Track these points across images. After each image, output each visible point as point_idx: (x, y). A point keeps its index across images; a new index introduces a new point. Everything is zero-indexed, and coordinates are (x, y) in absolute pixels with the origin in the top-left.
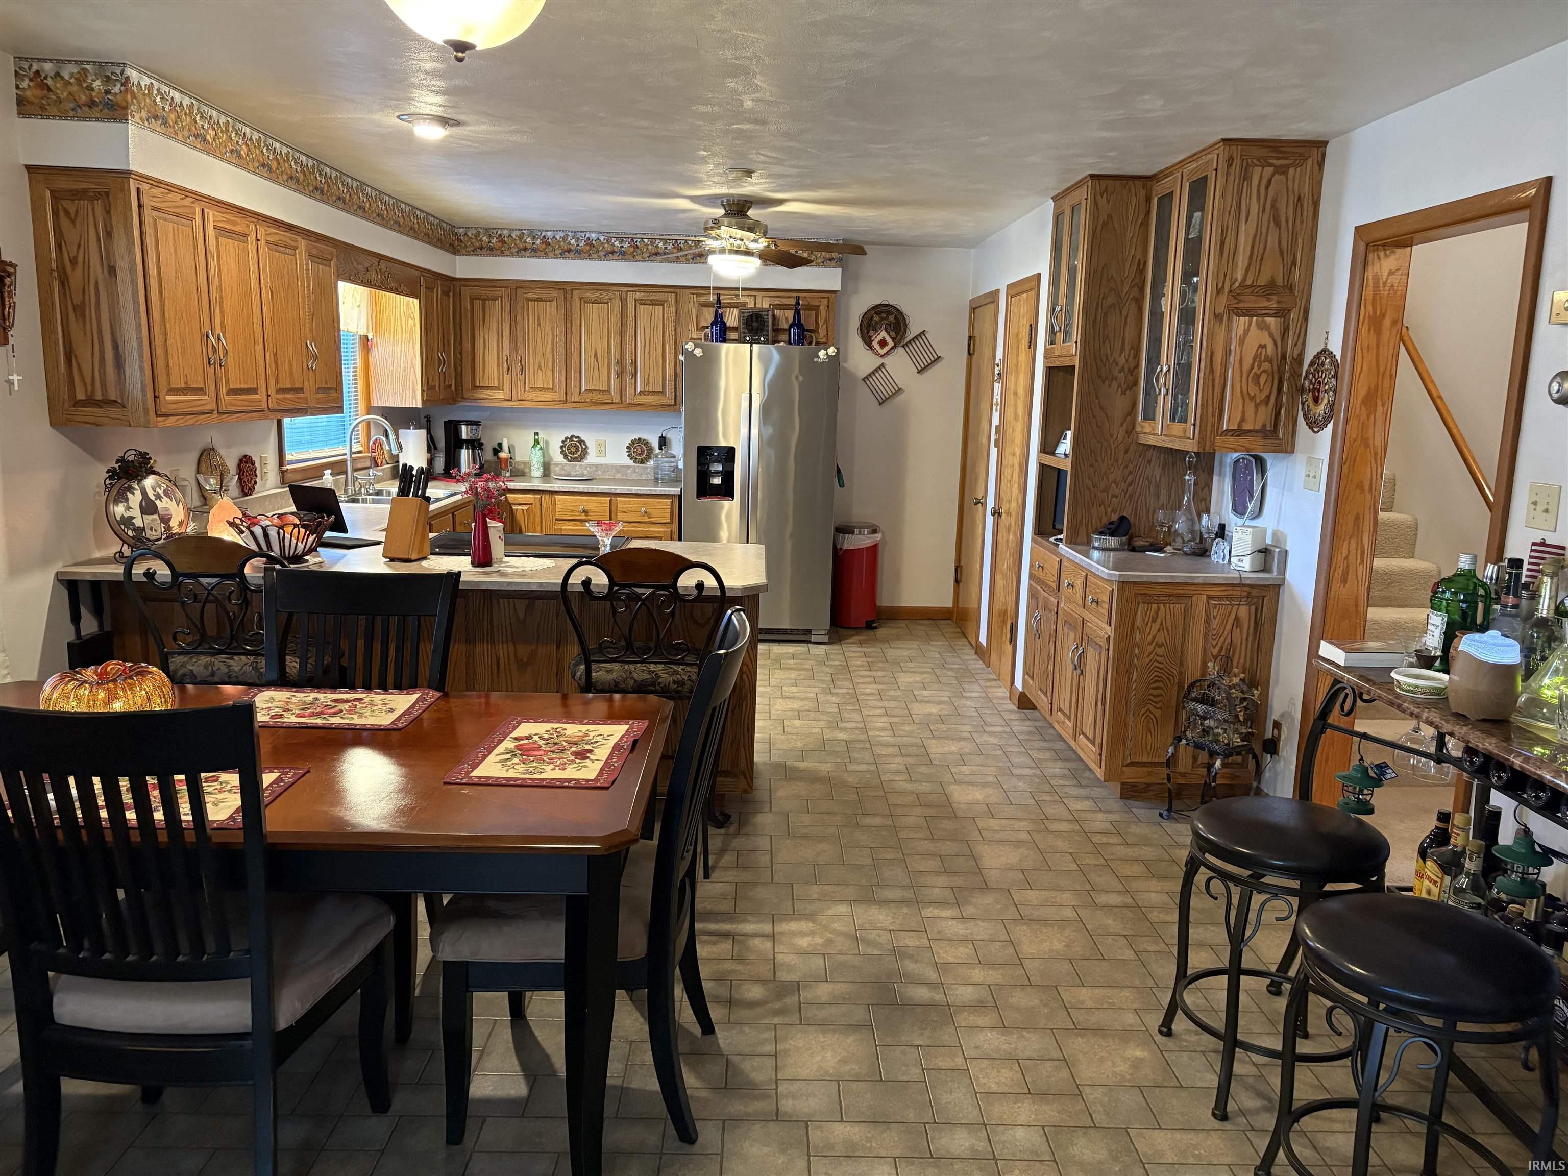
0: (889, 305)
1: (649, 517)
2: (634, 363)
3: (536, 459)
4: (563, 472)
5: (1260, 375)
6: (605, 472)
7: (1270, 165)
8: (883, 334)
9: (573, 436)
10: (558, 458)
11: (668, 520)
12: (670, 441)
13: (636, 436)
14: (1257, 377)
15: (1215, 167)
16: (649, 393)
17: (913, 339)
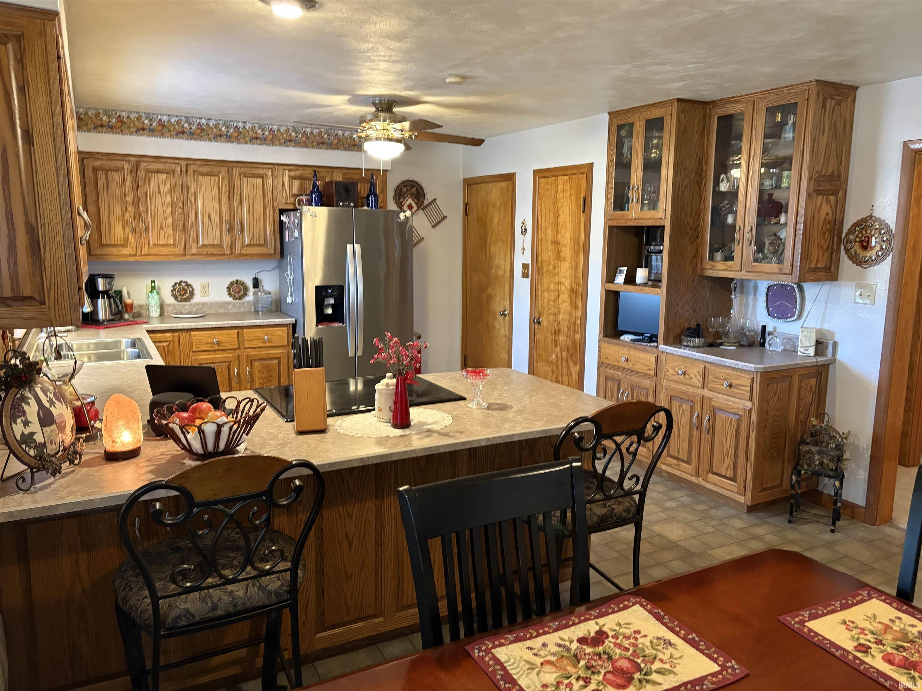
0: (414, 181)
1: (270, 342)
2: (241, 223)
3: (154, 301)
4: (175, 311)
5: (825, 233)
6: (210, 308)
7: (834, 99)
8: (410, 201)
9: (181, 282)
10: (169, 300)
11: (286, 344)
12: (261, 281)
13: (234, 279)
14: (824, 233)
15: (806, 98)
16: (254, 245)
17: (428, 205)
